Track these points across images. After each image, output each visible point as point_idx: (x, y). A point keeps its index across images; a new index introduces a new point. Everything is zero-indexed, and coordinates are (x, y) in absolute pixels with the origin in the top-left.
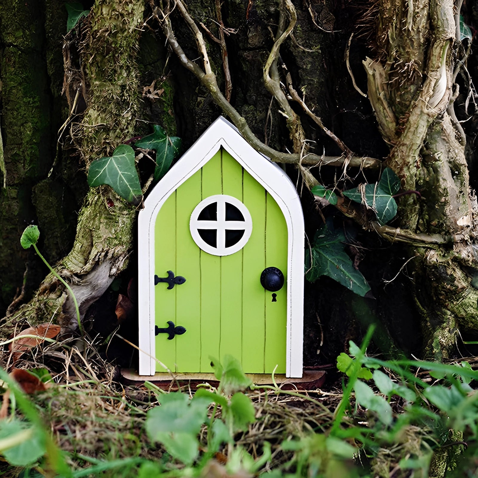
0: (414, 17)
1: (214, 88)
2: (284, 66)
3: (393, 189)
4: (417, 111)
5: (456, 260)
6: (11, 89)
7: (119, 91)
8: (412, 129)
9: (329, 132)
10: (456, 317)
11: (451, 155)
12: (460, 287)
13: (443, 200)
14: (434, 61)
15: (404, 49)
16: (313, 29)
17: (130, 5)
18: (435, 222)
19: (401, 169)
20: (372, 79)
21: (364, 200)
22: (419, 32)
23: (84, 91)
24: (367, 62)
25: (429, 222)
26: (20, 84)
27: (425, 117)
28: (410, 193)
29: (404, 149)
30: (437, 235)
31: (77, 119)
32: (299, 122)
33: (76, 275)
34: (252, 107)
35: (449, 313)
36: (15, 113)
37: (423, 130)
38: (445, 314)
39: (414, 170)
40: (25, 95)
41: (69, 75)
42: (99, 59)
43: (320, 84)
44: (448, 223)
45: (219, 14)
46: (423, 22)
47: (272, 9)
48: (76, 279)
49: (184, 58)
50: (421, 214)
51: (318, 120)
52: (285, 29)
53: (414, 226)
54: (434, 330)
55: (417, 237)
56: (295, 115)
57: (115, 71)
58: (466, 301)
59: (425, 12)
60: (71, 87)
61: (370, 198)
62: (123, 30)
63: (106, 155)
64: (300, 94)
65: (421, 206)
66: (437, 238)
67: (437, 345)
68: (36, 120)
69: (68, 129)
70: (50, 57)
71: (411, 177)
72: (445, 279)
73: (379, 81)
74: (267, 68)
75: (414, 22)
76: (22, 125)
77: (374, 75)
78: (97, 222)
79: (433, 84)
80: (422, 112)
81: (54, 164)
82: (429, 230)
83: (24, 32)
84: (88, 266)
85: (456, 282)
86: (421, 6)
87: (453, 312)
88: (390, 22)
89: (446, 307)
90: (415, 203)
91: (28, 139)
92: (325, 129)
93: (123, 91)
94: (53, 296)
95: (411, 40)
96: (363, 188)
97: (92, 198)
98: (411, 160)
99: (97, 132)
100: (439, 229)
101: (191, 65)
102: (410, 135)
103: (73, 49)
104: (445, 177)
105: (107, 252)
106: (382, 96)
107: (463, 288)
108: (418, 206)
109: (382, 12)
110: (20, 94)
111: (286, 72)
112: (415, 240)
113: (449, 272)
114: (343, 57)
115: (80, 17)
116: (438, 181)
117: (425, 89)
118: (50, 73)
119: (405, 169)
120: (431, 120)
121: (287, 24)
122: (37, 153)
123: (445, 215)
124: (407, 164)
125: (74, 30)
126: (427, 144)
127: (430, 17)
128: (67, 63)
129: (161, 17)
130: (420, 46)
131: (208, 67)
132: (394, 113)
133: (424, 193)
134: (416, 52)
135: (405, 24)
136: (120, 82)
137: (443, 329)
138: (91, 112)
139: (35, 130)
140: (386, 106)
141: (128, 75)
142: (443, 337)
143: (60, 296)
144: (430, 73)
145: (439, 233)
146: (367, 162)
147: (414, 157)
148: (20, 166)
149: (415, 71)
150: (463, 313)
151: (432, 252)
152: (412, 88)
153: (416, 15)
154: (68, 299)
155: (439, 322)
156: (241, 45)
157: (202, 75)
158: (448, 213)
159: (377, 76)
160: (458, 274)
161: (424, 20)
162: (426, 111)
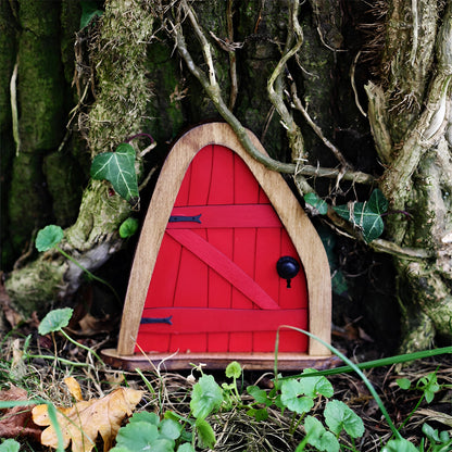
0: (418, 51)
1: (217, 99)
2: (290, 77)
3: (381, 209)
4: (412, 142)
5: (437, 272)
6: (27, 69)
7: (125, 93)
8: (405, 158)
9: (328, 143)
10: (433, 322)
11: (443, 178)
12: (439, 297)
13: (430, 221)
14: (434, 94)
15: (405, 79)
16: (320, 45)
17: (138, 22)
18: (420, 240)
19: (391, 192)
20: (372, 103)
21: (352, 218)
22: (421, 65)
23: (93, 87)
24: (369, 87)
25: (414, 238)
26: (36, 66)
27: (419, 148)
28: (398, 212)
29: (395, 175)
30: (422, 250)
31: (85, 110)
32: (299, 133)
33: (77, 250)
34: (256, 111)
35: (426, 317)
36: (30, 90)
37: (415, 160)
38: (423, 318)
39: (403, 194)
40: (40, 76)
41: (79, 70)
42: (106, 63)
43: (325, 94)
44: (433, 241)
45: (230, 22)
46: (427, 56)
47: (282, 24)
48: (76, 253)
49: (191, 65)
50: (408, 229)
51: (318, 130)
52: (292, 47)
53: (401, 240)
54: (411, 330)
55: (402, 251)
56: (296, 126)
57: (122, 76)
58: (444, 309)
59: (431, 46)
60: (81, 80)
61: (358, 216)
62: (129, 42)
63: (109, 150)
64: (304, 104)
65: (409, 223)
66: (420, 253)
67: (411, 347)
68: (48, 100)
69: (76, 117)
70: (64, 47)
71: (400, 200)
72: (425, 289)
73: (378, 104)
74: (271, 81)
75: (418, 55)
76: (36, 102)
77: (374, 100)
78: (98, 208)
79: (430, 115)
80: (416, 143)
81: (65, 139)
82: (414, 245)
83: (40, 20)
84: (88, 245)
85: (435, 293)
86: (427, 41)
87: (430, 317)
88: (394, 54)
89: (424, 312)
90: (402, 220)
91: (40, 115)
92: (324, 139)
93: (129, 93)
94: (55, 264)
95: (413, 72)
96: (351, 205)
97: (95, 184)
98: (400, 186)
99: (102, 128)
100: (424, 245)
101: (197, 73)
102: (402, 163)
103: (84, 46)
104: (434, 200)
105: (106, 236)
106: (380, 120)
107: (442, 299)
108: (405, 223)
109: (387, 42)
110: (35, 75)
111: (291, 82)
112: (400, 253)
113: (430, 282)
114: (349, 71)
115: (93, 16)
116: (426, 204)
117: (422, 120)
118: (64, 60)
119: (395, 193)
120: (424, 151)
121: (294, 44)
122: (49, 129)
123: (430, 234)
124: (397, 189)
125: (86, 28)
126: (419, 169)
127: (435, 51)
128: (79, 58)
129: (170, 28)
130: (421, 78)
131: (213, 78)
132: (391, 136)
133: (412, 212)
134: (418, 84)
135: (408, 58)
136: (127, 84)
137: (419, 332)
138: (98, 106)
139: (48, 110)
140: (384, 129)
141: (135, 78)
142: (418, 339)
143: (62, 264)
144: (429, 104)
145: (424, 248)
146: (360, 177)
147: (404, 184)
148: (33, 137)
149: (414, 101)
150: (440, 321)
151: (416, 264)
152: (410, 117)
153: (420, 48)
154: (68, 269)
155: (417, 324)
156: (249, 53)
157: (207, 85)
158: (433, 232)
159: (378, 101)
160: (439, 284)
161: (428, 54)
162: (420, 142)
